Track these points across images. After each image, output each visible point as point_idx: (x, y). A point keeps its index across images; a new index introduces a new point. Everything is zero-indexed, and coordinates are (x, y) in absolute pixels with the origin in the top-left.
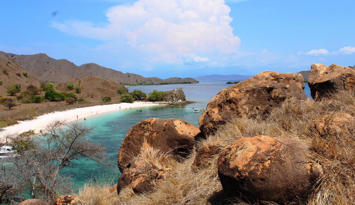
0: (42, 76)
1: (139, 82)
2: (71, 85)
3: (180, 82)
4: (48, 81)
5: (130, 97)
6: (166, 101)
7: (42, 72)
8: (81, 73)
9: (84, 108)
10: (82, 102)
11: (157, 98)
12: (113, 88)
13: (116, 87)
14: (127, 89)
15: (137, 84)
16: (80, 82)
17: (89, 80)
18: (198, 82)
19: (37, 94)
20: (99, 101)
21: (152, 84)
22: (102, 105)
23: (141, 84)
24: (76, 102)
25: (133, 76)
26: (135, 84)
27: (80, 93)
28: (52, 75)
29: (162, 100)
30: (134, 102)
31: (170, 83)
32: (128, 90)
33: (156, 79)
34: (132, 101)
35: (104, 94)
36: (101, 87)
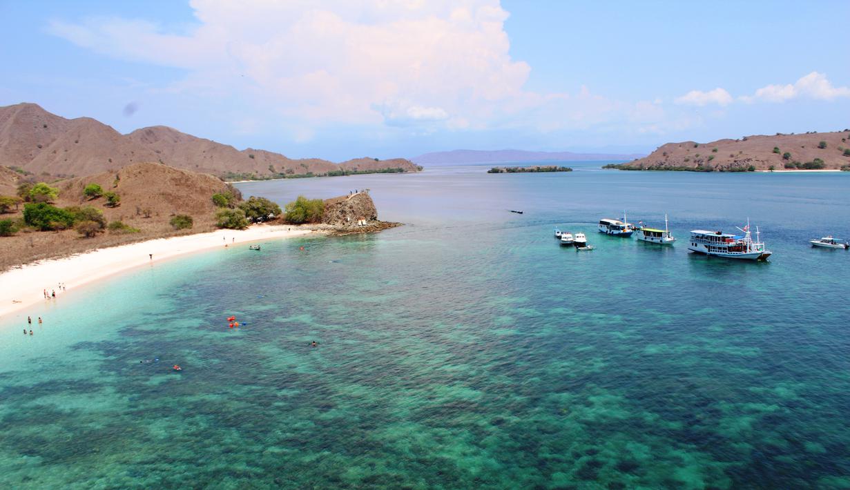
0: (31, 162)
1: (276, 171)
2: (94, 188)
3: (377, 170)
4: (49, 172)
5: (239, 216)
6: (328, 223)
7: (31, 150)
8: (133, 153)
9: (119, 246)
10: (118, 230)
11: (306, 216)
12: (202, 191)
13: (210, 189)
14: (238, 193)
15: (272, 177)
16: (118, 178)
17: (140, 173)
18: (420, 169)
19: (6, 213)
20: (162, 226)
21: (310, 175)
22: (166, 237)
23: (282, 176)
24: (103, 232)
25: (263, 155)
26: (267, 176)
27: (118, 206)
28: (57, 159)
29: (319, 220)
30: (251, 227)
31: (353, 171)
32: (240, 194)
33: (317, 163)
34: (243, 225)
35: (179, 207)
36: (171, 189)
